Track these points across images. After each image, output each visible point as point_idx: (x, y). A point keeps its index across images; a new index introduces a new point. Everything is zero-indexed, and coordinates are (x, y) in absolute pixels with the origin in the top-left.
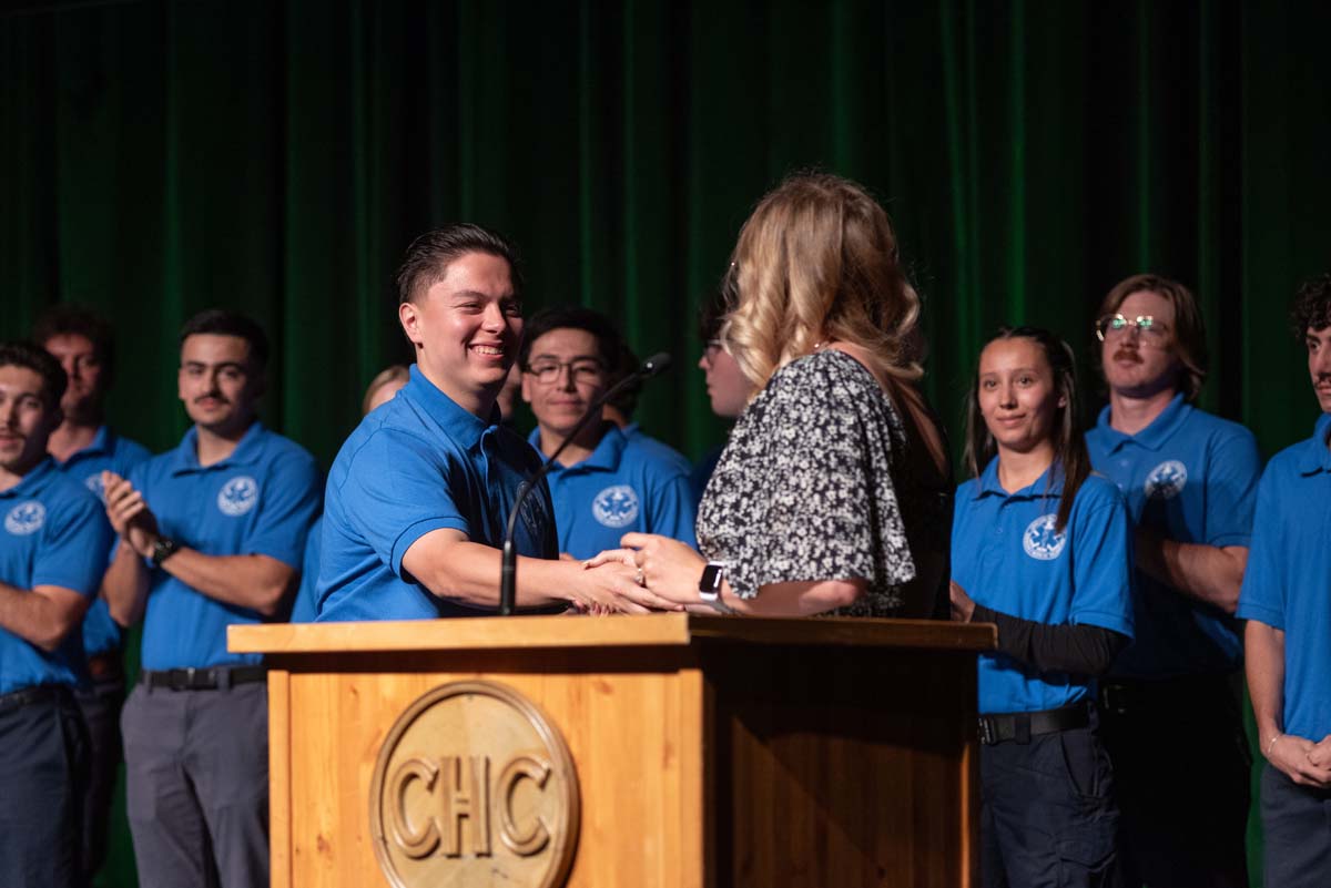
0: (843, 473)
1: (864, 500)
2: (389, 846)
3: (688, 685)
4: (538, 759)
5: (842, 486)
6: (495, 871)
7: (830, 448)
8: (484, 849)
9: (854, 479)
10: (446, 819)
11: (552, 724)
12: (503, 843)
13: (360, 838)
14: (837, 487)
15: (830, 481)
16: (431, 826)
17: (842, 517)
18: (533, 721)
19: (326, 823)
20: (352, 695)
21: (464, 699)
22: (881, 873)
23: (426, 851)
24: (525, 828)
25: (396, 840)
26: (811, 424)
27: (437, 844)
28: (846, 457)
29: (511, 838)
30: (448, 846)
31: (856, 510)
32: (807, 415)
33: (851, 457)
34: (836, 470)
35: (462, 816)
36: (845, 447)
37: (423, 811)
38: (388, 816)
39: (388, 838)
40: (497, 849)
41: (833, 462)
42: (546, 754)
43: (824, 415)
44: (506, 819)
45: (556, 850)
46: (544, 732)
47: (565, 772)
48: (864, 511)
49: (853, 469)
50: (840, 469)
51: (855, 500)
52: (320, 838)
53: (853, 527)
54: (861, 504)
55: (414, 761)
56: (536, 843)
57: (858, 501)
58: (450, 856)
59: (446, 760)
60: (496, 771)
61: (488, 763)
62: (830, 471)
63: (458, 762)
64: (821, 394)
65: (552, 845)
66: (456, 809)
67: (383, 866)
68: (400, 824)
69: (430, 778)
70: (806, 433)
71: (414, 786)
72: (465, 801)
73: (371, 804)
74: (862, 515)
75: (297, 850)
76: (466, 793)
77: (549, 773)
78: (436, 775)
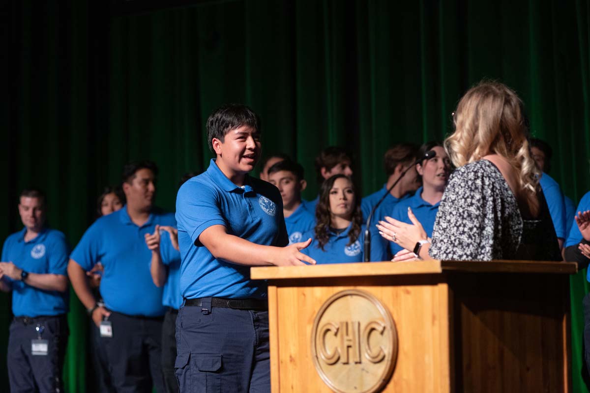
0: (468, 221)
1: (475, 233)
2: (320, 359)
3: (442, 289)
4: (380, 322)
5: (467, 226)
6: (363, 370)
7: (466, 208)
8: (358, 360)
9: (473, 223)
10: (342, 348)
11: (385, 307)
12: (366, 358)
13: (307, 356)
14: (464, 226)
15: (462, 223)
16: (336, 351)
17: (463, 239)
18: (378, 306)
19: (293, 350)
21: (349, 297)
22: (528, 369)
23: (335, 361)
24: (375, 352)
25: (322, 356)
26: (461, 196)
27: (339, 359)
28: (471, 213)
29: (369, 355)
30: (343, 359)
31: (470, 237)
32: (461, 192)
33: (474, 214)
34: (466, 219)
35: (349, 347)
36: (473, 209)
37: (333, 344)
38: (318, 347)
39: (319, 356)
40: (363, 360)
41: (466, 215)
42: (383, 320)
43: (468, 193)
44: (367, 347)
45: (388, 360)
46: (382, 311)
47: (391, 328)
48: (473, 238)
49: (474, 219)
50: (469, 219)
51: (470, 233)
52: (291, 357)
53: (466, 244)
54: (473, 235)
55: (329, 324)
56: (380, 358)
57: (471, 233)
58: (345, 364)
59: (342, 323)
60: (362, 327)
61: (359, 324)
62: (463, 218)
63: (347, 324)
64: (470, 183)
65: (386, 359)
66: (346, 344)
67: (317, 368)
68: (323, 350)
69: (335, 330)
70: (458, 199)
71: (329, 334)
72: (350, 340)
73: (311, 342)
74: (472, 239)
75: (282, 362)
76: (351, 337)
77: (384, 328)
78: (338, 329)
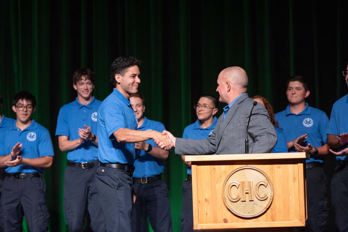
2: (227, 200)
4: (265, 181)
6: (254, 204)
8: (251, 200)
10: (242, 194)
12: (257, 198)
13: (216, 199)
16: (238, 196)
20: (214, 170)
21: (245, 170)
23: (237, 201)
25: (230, 198)
27: (240, 199)
29: (259, 197)
30: (243, 199)
35: (246, 193)
52: (206, 199)
55: (234, 183)
56: (265, 198)
59: (242, 182)
61: (252, 182)
63: (245, 182)
65: (269, 198)
68: (231, 195)
72: (247, 190)
75: (199, 202)
77: (268, 184)
78: (239, 185)
